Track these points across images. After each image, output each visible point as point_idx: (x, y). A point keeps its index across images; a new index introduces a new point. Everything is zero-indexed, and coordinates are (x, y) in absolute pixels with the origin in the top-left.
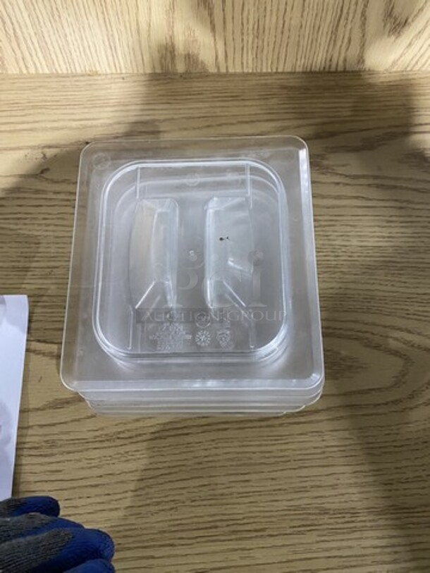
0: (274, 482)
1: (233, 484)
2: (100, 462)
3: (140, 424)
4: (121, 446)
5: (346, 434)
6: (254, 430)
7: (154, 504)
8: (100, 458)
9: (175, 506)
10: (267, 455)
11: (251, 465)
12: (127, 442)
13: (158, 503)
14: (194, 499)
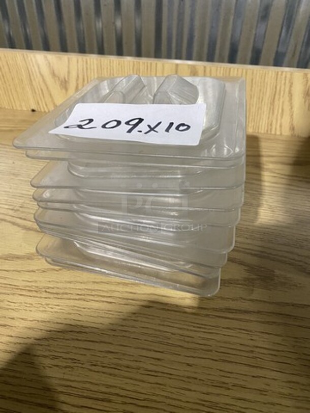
0: (188, 368)
1: (143, 359)
2: (20, 306)
3: (72, 286)
4: (46, 298)
5: (278, 340)
6: (178, 314)
7: (51, 357)
8: (21, 303)
9: (72, 365)
10: (187, 339)
11: (168, 344)
12: (52, 296)
13: (56, 358)
14: (94, 363)
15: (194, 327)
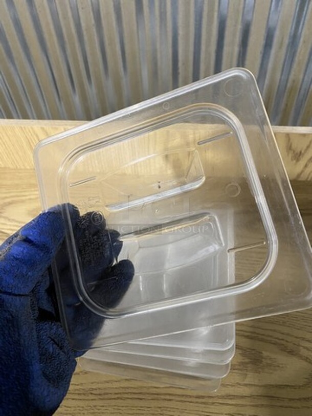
4: (92, 400)
12: (97, 397)
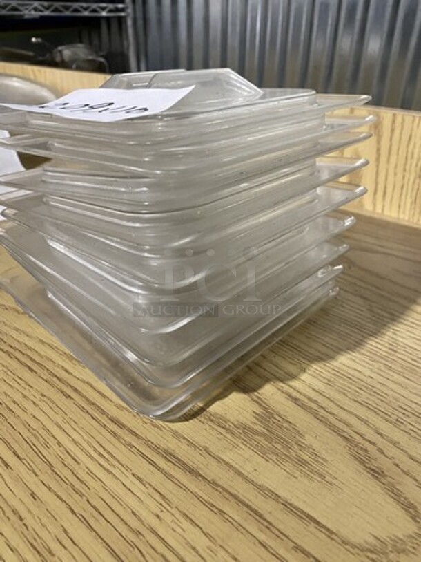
15: (95, 450)
